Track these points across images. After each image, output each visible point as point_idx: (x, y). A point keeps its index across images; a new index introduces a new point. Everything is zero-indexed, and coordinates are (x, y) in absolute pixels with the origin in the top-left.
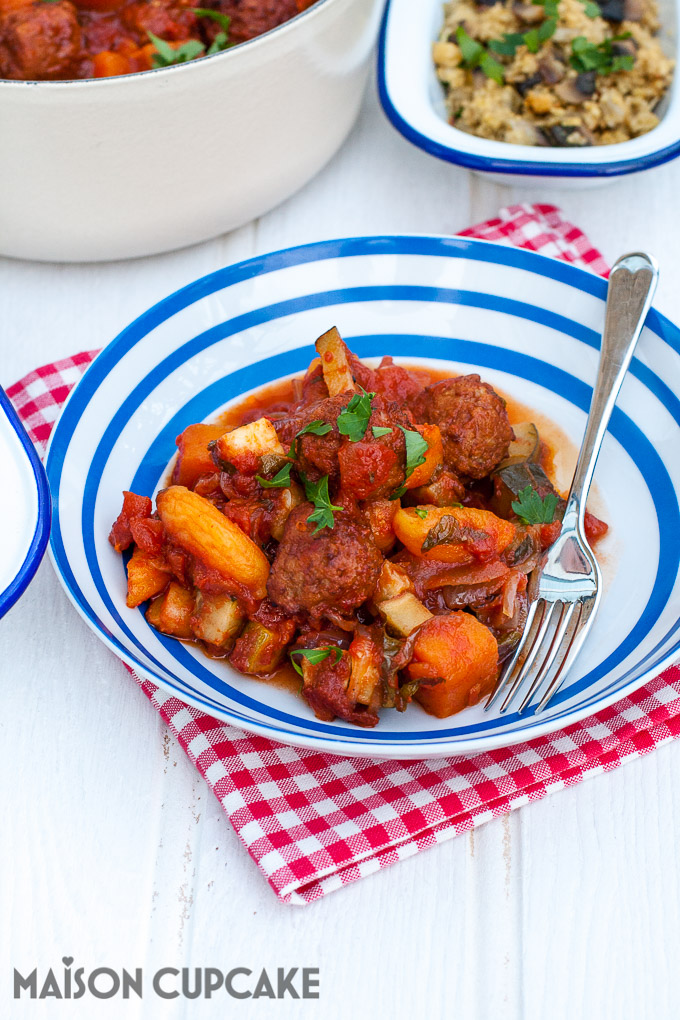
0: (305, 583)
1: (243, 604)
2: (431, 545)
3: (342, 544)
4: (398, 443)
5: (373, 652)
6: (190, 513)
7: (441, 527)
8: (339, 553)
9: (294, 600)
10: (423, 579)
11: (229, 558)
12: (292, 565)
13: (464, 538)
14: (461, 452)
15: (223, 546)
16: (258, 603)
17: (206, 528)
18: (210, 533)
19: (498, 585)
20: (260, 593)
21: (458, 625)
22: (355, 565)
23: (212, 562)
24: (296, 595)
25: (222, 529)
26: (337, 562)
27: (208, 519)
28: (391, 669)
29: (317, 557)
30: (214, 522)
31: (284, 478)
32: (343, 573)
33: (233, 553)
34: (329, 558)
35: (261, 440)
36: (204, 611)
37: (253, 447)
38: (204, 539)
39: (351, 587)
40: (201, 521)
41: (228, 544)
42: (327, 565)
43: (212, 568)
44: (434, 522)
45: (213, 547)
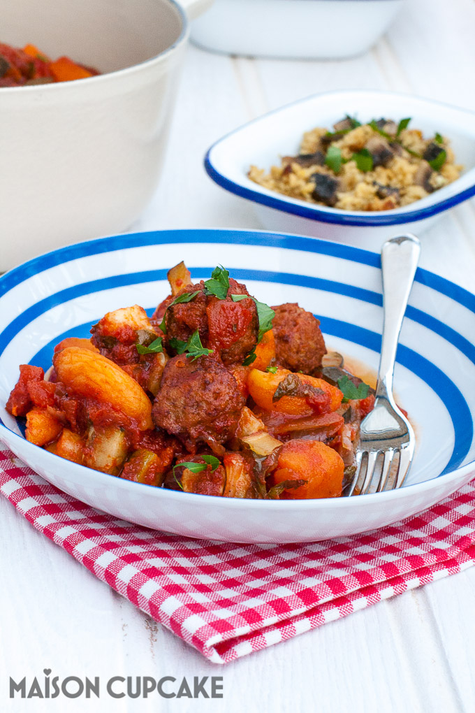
0: (186, 404)
1: (129, 434)
2: (281, 395)
3: (216, 373)
4: (252, 309)
5: (243, 462)
6: (85, 359)
7: (288, 381)
8: (213, 381)
9: (176, 422)
10: (274, 426)
11: (120, 391)
12: (174, 393)
13: (306, 392)
14: (290, 349)
15: (116, 382)
16: (142, 434)
17: (99, 368)
18: (103, 373)
19: (336, 430)
20: (145, 424)
21: (311, 446)
22: (228, 391)
23: (105, 396)
24: (177, 417)
25: (114, 369)
26: (213, 387)
27: (101, 362)
28: (262, 471)
29: (195, 384)
30: (106, 364)
31: (156, 347)
32: (217, 395)
33: (123, 388)
34: (205, 385)
35: (136, 319)
36: (97, 442)
37: (130, 323)
38: (98, 378)
39: (224, 410)
40: (96, 365)
41: (120, 380)
42: (205, 389)
43: (104, 402)
44: (282, 377)
45: (107, 382)
